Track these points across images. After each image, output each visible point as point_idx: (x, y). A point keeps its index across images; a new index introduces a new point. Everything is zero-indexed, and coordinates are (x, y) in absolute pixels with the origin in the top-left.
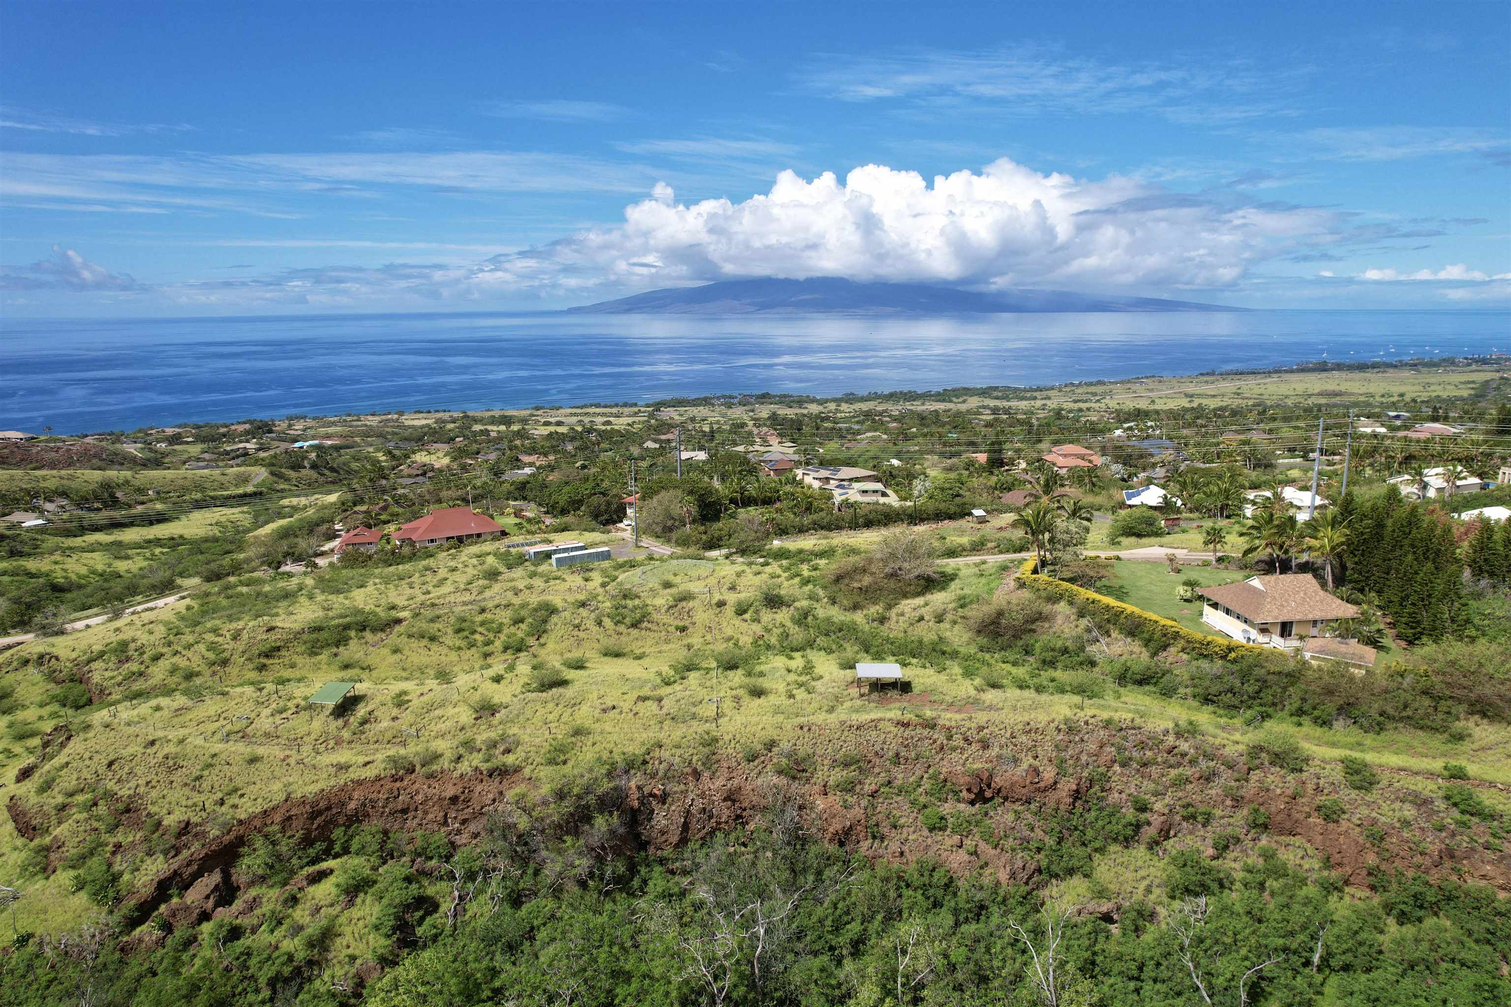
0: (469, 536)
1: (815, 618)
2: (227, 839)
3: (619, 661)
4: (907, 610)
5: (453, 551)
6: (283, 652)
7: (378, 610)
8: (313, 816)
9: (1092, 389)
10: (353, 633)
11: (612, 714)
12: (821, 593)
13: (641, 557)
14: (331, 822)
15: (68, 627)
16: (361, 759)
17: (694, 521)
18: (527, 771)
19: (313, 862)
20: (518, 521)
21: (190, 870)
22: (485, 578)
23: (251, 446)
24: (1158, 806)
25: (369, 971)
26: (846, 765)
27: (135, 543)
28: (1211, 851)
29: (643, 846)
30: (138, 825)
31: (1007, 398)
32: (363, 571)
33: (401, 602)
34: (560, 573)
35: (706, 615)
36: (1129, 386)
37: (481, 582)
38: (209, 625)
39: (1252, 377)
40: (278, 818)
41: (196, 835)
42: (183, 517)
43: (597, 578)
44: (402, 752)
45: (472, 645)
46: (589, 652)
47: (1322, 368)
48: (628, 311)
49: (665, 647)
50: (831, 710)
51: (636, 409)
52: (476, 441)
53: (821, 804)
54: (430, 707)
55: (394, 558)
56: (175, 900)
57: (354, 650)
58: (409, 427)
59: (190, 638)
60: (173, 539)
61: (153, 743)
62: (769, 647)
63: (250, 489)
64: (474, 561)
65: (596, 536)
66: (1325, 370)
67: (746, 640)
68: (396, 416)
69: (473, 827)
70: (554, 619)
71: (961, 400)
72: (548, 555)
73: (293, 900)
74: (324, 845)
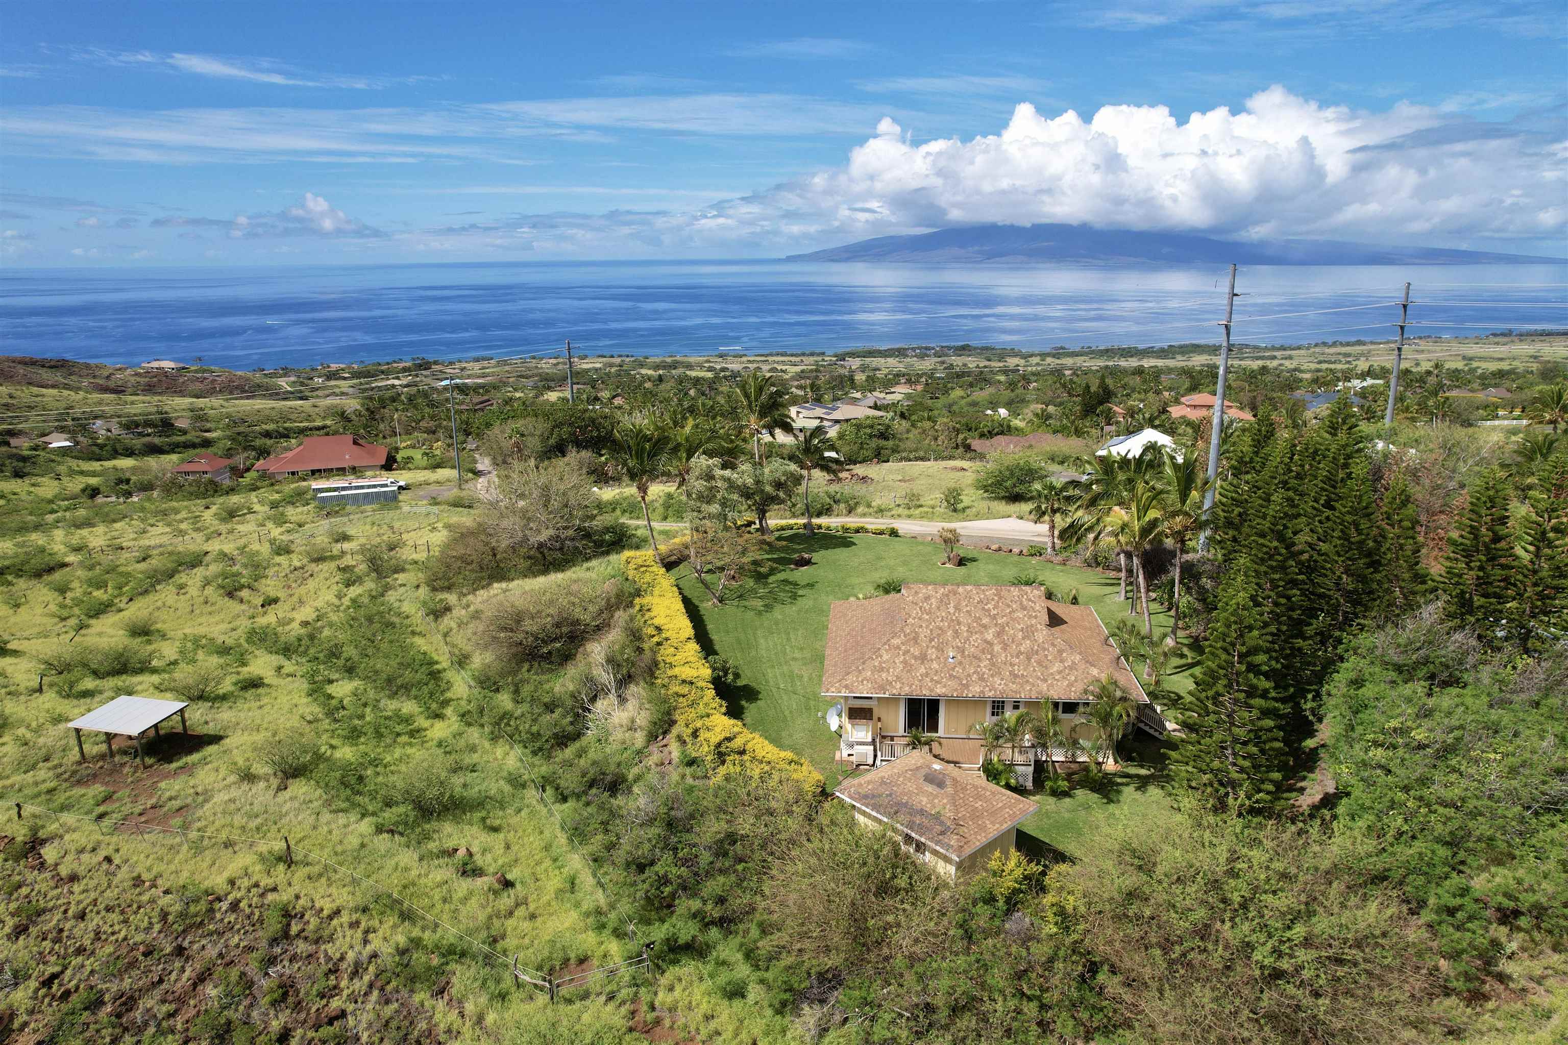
9: (1347, 349)
23: (399, 382)
48: (847, 260)
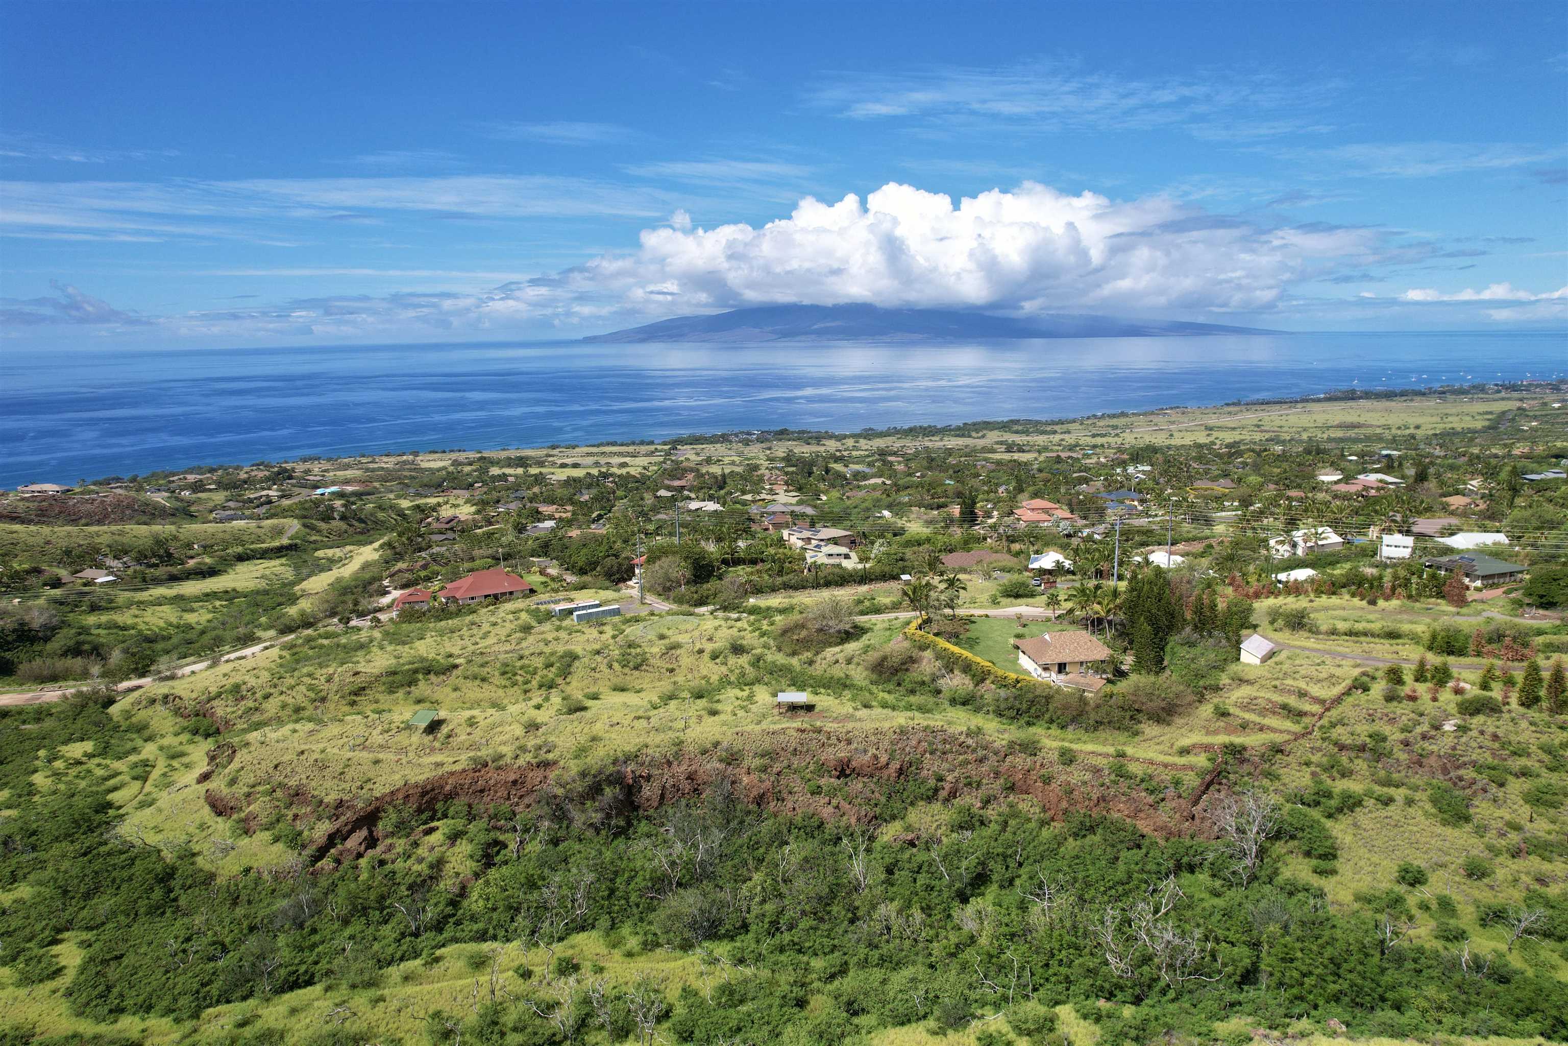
0: (504, 594)
1: (765, 662)
2: (369, 809)
3: (625, 694)
4: (828, 655)
5: (491, 608)
6: (367, 692)
7: (439, 657)
8: (424, 794)
9: (1114, 422)
10: (420, 676)
11: (616, 728)
12: (772, 643)
13: (644, 613)
14: (434, 798)
15: (179, 673)
16: (451, 760)
17: (688, 583)
18: (562, 763)
19: (425, 823)
20: (543, 579)
21: (347, 828)
22: (521, 631)
23: (273, 493)
24: (949, 778)
25: (468, 880)
26: (763, 756)
27: (196, 597)
28: (979, 805)
29: (636, 808)
30: (307, 803)
31: (1026, 432)
32: (419, 625)
33: (456, 651)
34: (579, 627)
35: (689, 660)
36: (1151, 418)
37: (518, 635)
38: (305, 670)
39: (1277, 407)
40: (401, 796)
41: (348, 807)
42: (230, 570)
43: (609, 631)
44: (479, 754)
45: (515, 684)
46: (602, 688)
47: (1351, 396)
49: (658, 684)
50: (758, 723)
51: (652, 448)
52: (495, 488)
53: (745, 780)
54: (493, 726)
55: (443, 613)
56: (339, 846)
57: (422, 688)
58: (426, 470)
59: (292, 682)
60: (227, 592)
61: (302, 752)
62: (730, 683)
63: (285, 541)
64: (511, 617)
65: (609, 594)
66: (1353, 399)
67: (714, 678)
68: (411, 457)
69: (526, 801)
70: (577, 663)
71: (980, 434)
72: (570, 612)
73: (416, 844)
74: (430, 814)
